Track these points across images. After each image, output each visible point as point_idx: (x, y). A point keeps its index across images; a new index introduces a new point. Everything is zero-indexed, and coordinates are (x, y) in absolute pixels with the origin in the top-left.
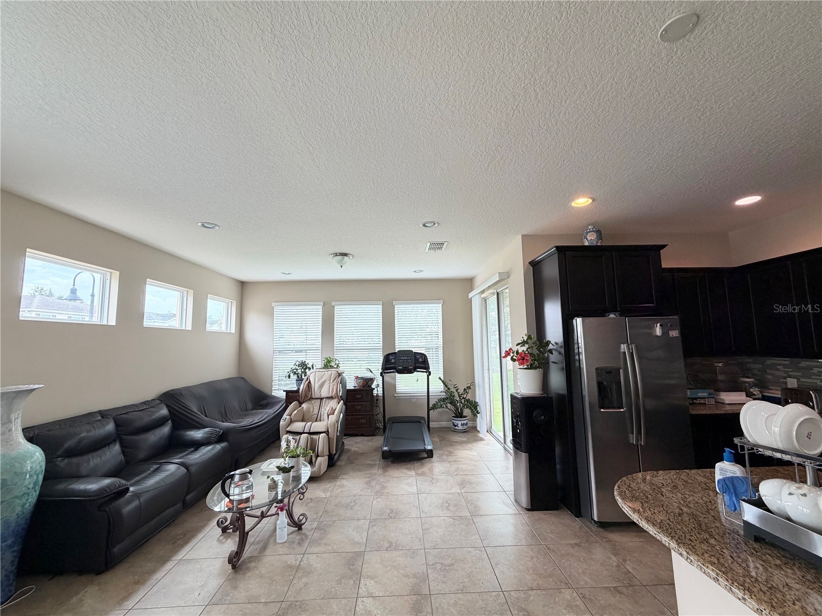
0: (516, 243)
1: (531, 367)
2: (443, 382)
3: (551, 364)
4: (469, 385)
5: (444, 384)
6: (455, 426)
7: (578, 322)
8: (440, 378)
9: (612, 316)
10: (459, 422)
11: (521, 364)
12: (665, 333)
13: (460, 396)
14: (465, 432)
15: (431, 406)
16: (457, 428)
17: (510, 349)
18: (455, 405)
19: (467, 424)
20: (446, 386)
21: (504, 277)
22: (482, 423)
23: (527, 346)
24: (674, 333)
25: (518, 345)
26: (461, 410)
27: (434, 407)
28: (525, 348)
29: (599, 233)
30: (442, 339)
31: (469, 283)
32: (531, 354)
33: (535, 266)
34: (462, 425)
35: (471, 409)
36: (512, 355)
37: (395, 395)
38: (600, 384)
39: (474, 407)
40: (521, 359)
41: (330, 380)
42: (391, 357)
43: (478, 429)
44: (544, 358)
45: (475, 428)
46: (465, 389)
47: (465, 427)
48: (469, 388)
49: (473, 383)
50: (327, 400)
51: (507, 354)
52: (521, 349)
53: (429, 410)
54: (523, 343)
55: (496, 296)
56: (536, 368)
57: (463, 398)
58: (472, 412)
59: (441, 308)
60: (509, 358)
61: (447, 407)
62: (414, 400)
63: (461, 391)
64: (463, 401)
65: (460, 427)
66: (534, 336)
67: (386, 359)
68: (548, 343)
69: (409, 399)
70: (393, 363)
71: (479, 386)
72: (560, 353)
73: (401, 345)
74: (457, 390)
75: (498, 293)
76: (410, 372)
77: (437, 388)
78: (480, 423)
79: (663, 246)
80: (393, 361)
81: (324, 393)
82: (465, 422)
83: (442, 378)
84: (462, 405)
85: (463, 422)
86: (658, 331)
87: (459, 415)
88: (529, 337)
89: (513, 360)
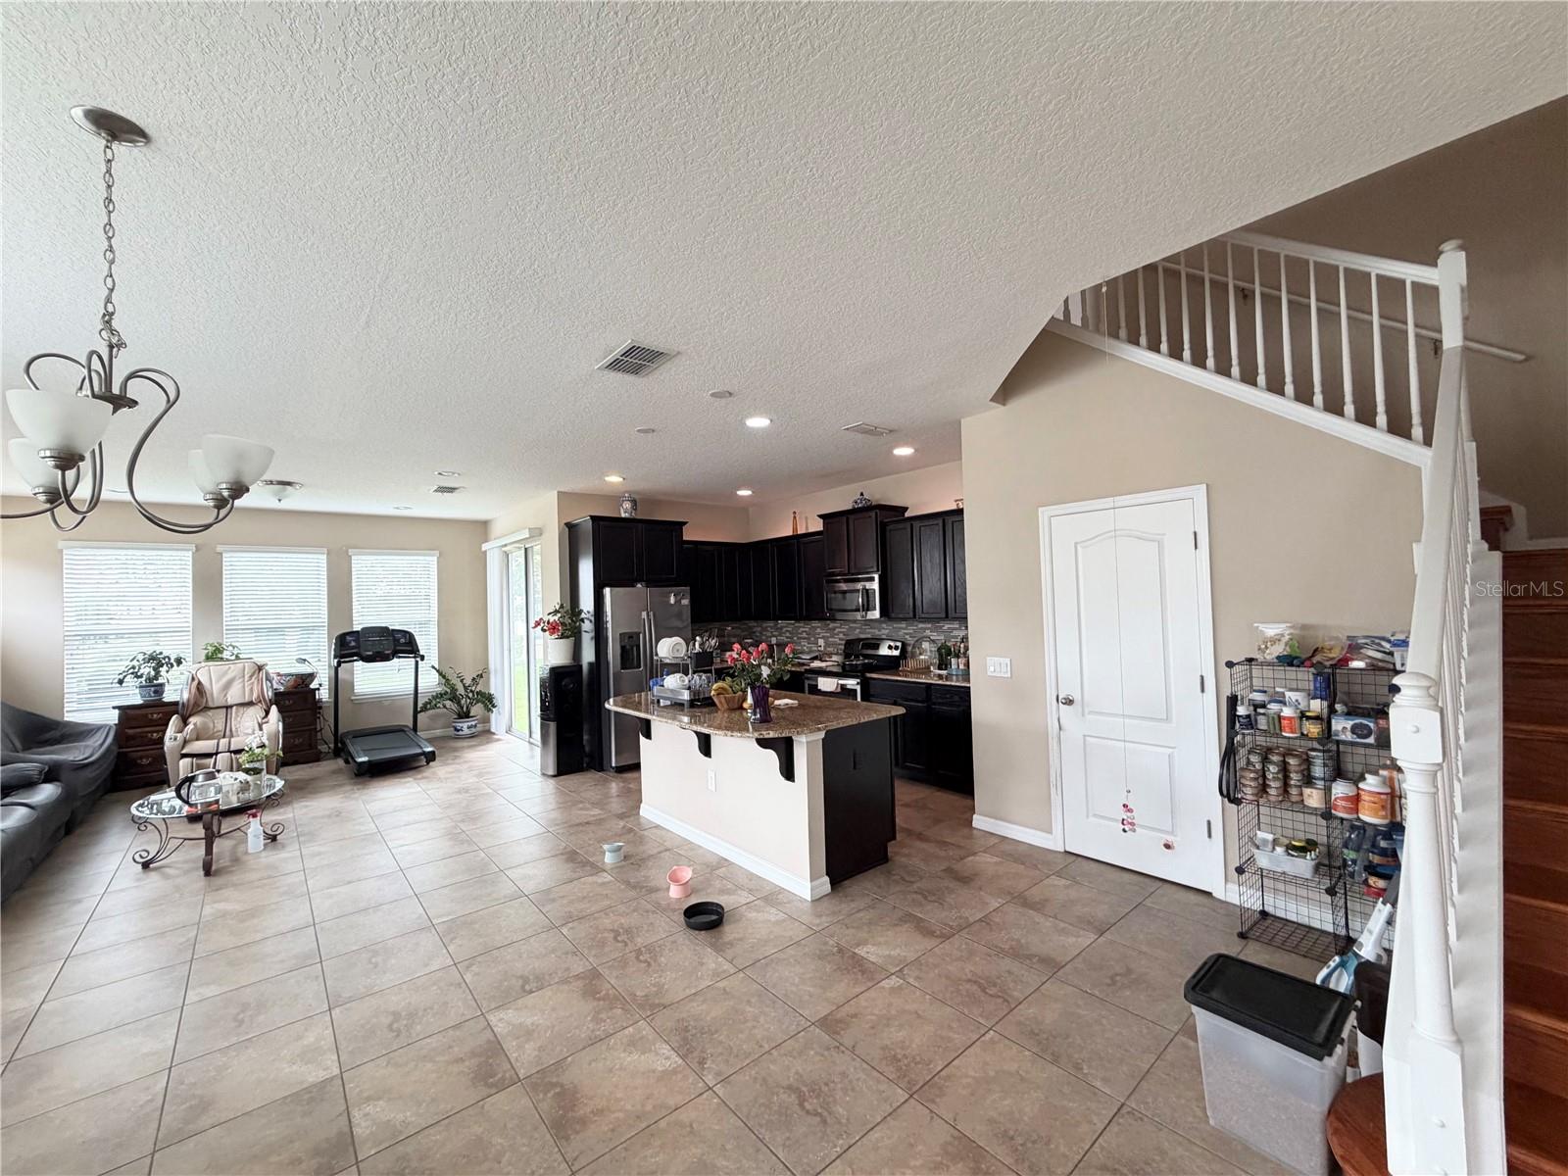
0: (551, 498)
1: (562, 637)
2: (438, 671)
3: (584, 634)
4: (480, 672)
5: (440, 674)
6: (458, 731)
7: (607, 591)
8: (433, 667)
9: (639, 585)
10: (464, 726)
11: (552, 633)
12: (678, 602)
13: (466, 688)
14: (472, 736)
15: (420, 705)
16: (460, 733)
17: (541, 619)
18: (459, 703)
19: (475, 726)
20: (444, 677)
21: (537, 533)
22: (497, 721)
23: (559, 615)
24: (686, 602)
25: (549, 614)
26: (467, 708)
27: (425, 709)
28: (556, 618)
29: (634, 502)
30: (436, 609)
31: (482, 528)
32: (563, 624)
33: (571, 528)
34: (469, 728)
35: (483, 703)
36: (542, 625)
37: (353, 698)
38: (623, 648)
39: (488, 701)
40: (552, 628)
41: (244, 677)
42: (348, 638)
43: (493, 730)
44: (576, 628)
45: (488, 732)
46: (474, 679)
47: (473, 730)
48: (481, 676)
49: (487, 668)
50: (241, 709)
51: (537, 624)
52: (552, 619)
53: (416, 713)
54: (556, 612)
55: (523, 551)
56: (568, 637)
57: (471, 691)
58: (486, 706)
59: (436, 563)
60: (539, 628)
61: (445, 706)
62: (386, 703)
63: (468, 682)
64: (471, 695)
65: (466, 731)
66: (567, 606)
67: (341, 641)
68: (581, 611)
69: (378, 702)
70: (353, 647)
71: (496, 671)
72: (591, 621)
73: (362, 619)
74: (462, 681)
75: (526, 549)
76: (386, 658)
77: (430, 682)
78: (496, 721)
79: (685, 523)
80: (353, 644)
81: (233, 697)
82: (473, 723)
83: (437, 666)
84: (468, 701)
85: (470, 724)
86: (672, 600)
87: (465, 715)
88: (562, 606)
89: (543, 630)
